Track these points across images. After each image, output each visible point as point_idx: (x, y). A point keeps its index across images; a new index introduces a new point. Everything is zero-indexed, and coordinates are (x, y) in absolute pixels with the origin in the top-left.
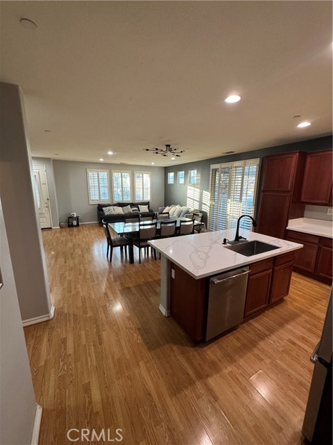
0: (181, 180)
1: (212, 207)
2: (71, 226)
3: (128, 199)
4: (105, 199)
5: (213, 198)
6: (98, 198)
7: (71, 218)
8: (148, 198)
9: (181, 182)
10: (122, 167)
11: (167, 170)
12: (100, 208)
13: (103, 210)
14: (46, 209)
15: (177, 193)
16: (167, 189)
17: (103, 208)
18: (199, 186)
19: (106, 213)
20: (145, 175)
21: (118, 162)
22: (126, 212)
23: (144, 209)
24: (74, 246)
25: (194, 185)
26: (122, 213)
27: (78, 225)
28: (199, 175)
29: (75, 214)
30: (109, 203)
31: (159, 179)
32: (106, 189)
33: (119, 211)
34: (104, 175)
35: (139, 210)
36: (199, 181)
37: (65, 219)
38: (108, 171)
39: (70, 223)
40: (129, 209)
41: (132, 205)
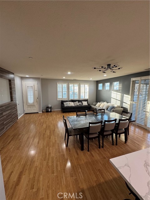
0: (107, 88)
1: (131, 105)
2: (47, 111)
3: (76, 98)
4: (65, 98)
5: (132, 100)
6: (61, 97)
7: (48, 107)
8: (87, 97)
9: (107, 89)
10: (74, 81)
11: (98, 82)
12: (62, 102)
13: (63, 104)
14: (36, 103)
15: (104, 95)
16: (98, 92)
17: (64, 103)
18: (121, 91)
19: (65, 106)
20: (86, 85)
21: (72, 79)
22: (76, 105)
23: (85, 103)
24: (46, 127)
25: (117, 91)
26: (74, 106)
27: (51, 111)
28: (121, 84)
29: (50, 105)
30: (67, 100)
31: (93, 87)
32: (66, 93)
33: (72, 104)
34: (65, 85)
35: (82, 104)
36: (121, 89)
37: (45, 108)
38: (67, 83)
39: (47, 110)
40: (77, 104)
41: (79, 101)
